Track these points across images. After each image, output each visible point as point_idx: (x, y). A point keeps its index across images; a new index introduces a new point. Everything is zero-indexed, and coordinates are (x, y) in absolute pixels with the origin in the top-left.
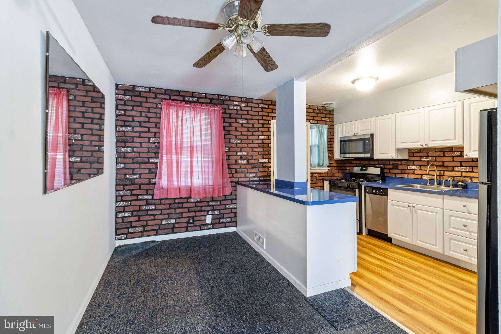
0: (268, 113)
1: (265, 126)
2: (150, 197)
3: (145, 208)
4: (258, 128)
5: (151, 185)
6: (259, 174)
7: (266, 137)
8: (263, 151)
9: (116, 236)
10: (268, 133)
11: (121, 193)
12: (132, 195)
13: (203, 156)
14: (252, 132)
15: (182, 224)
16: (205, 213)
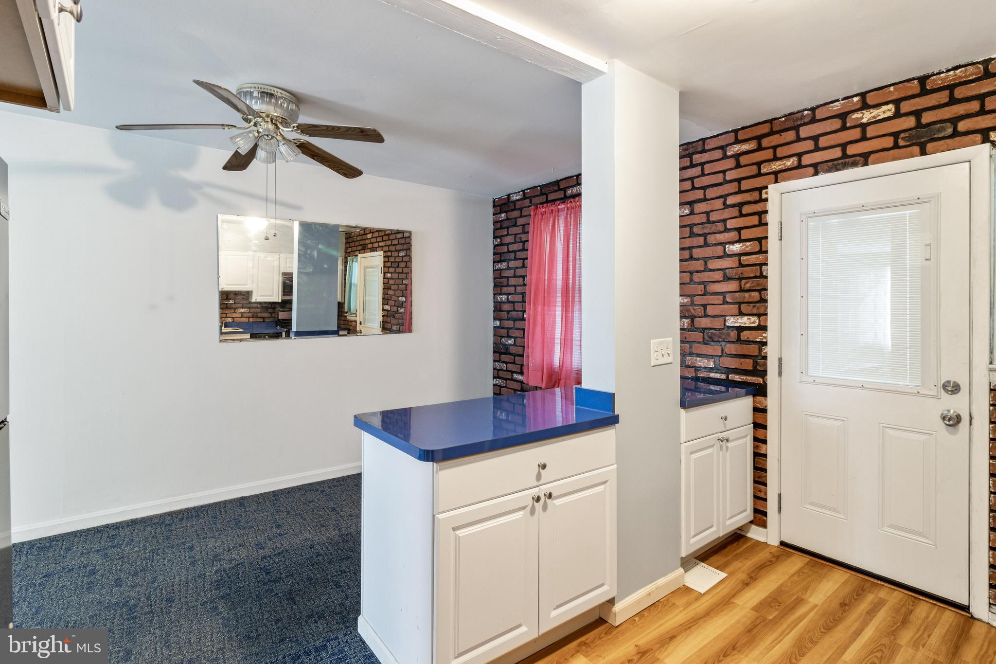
0: (759, 164)
1: (746, 209)
4: (724, 221)
6: (727, 362)
7: (749, 246)
8: (741, 290)
10: (757, 232)
11: (497, 365)
12: (507, 370)
14: (705, 235)
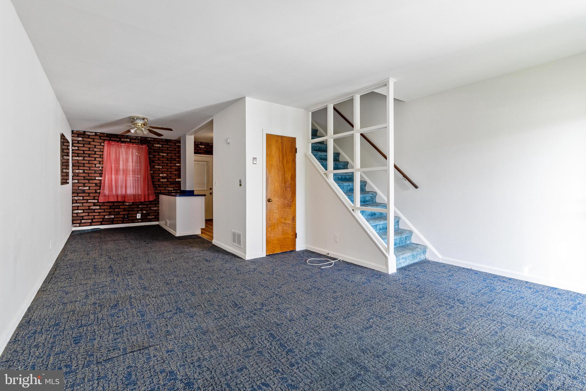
2: (96, 201)
3: (93, 207)
4: (176, 159)
5: (97, 194)
6: (175, 188)
8: (179, 173)
9: (72, 224)
11: (76, 198)
12: (83, 199)
13: (134, 176)
14: (171, 161)
15: (119, 219)
16: (136, 212)
